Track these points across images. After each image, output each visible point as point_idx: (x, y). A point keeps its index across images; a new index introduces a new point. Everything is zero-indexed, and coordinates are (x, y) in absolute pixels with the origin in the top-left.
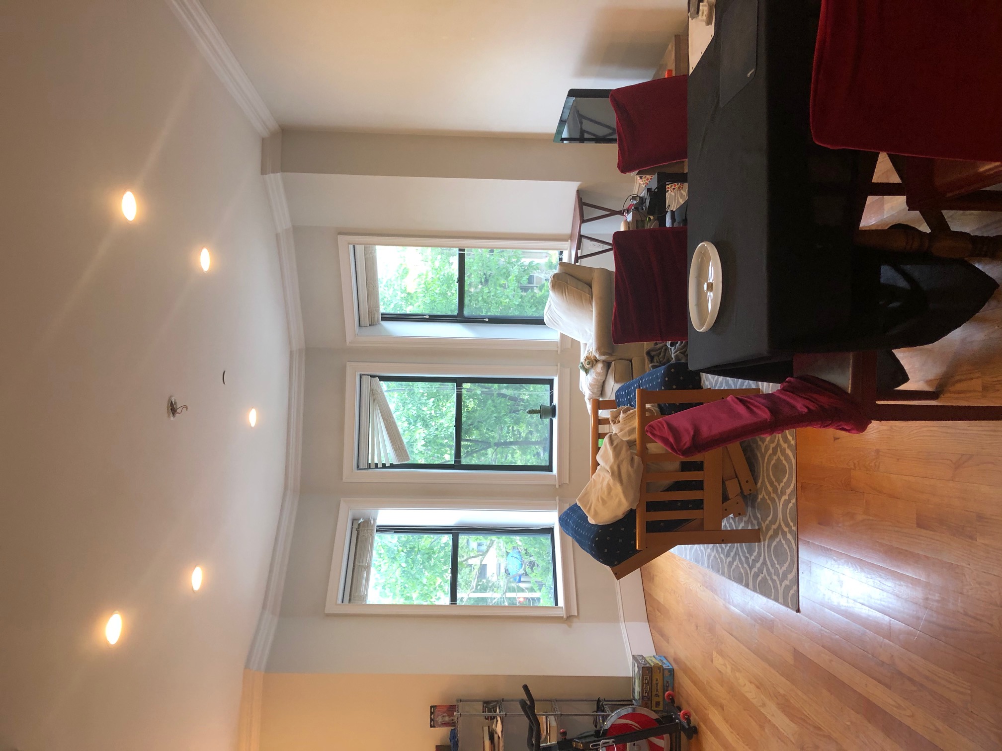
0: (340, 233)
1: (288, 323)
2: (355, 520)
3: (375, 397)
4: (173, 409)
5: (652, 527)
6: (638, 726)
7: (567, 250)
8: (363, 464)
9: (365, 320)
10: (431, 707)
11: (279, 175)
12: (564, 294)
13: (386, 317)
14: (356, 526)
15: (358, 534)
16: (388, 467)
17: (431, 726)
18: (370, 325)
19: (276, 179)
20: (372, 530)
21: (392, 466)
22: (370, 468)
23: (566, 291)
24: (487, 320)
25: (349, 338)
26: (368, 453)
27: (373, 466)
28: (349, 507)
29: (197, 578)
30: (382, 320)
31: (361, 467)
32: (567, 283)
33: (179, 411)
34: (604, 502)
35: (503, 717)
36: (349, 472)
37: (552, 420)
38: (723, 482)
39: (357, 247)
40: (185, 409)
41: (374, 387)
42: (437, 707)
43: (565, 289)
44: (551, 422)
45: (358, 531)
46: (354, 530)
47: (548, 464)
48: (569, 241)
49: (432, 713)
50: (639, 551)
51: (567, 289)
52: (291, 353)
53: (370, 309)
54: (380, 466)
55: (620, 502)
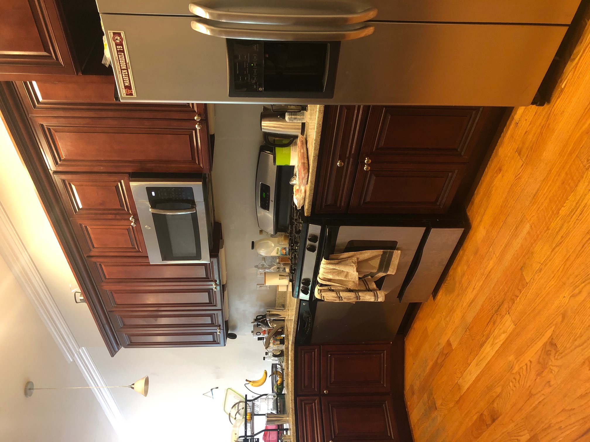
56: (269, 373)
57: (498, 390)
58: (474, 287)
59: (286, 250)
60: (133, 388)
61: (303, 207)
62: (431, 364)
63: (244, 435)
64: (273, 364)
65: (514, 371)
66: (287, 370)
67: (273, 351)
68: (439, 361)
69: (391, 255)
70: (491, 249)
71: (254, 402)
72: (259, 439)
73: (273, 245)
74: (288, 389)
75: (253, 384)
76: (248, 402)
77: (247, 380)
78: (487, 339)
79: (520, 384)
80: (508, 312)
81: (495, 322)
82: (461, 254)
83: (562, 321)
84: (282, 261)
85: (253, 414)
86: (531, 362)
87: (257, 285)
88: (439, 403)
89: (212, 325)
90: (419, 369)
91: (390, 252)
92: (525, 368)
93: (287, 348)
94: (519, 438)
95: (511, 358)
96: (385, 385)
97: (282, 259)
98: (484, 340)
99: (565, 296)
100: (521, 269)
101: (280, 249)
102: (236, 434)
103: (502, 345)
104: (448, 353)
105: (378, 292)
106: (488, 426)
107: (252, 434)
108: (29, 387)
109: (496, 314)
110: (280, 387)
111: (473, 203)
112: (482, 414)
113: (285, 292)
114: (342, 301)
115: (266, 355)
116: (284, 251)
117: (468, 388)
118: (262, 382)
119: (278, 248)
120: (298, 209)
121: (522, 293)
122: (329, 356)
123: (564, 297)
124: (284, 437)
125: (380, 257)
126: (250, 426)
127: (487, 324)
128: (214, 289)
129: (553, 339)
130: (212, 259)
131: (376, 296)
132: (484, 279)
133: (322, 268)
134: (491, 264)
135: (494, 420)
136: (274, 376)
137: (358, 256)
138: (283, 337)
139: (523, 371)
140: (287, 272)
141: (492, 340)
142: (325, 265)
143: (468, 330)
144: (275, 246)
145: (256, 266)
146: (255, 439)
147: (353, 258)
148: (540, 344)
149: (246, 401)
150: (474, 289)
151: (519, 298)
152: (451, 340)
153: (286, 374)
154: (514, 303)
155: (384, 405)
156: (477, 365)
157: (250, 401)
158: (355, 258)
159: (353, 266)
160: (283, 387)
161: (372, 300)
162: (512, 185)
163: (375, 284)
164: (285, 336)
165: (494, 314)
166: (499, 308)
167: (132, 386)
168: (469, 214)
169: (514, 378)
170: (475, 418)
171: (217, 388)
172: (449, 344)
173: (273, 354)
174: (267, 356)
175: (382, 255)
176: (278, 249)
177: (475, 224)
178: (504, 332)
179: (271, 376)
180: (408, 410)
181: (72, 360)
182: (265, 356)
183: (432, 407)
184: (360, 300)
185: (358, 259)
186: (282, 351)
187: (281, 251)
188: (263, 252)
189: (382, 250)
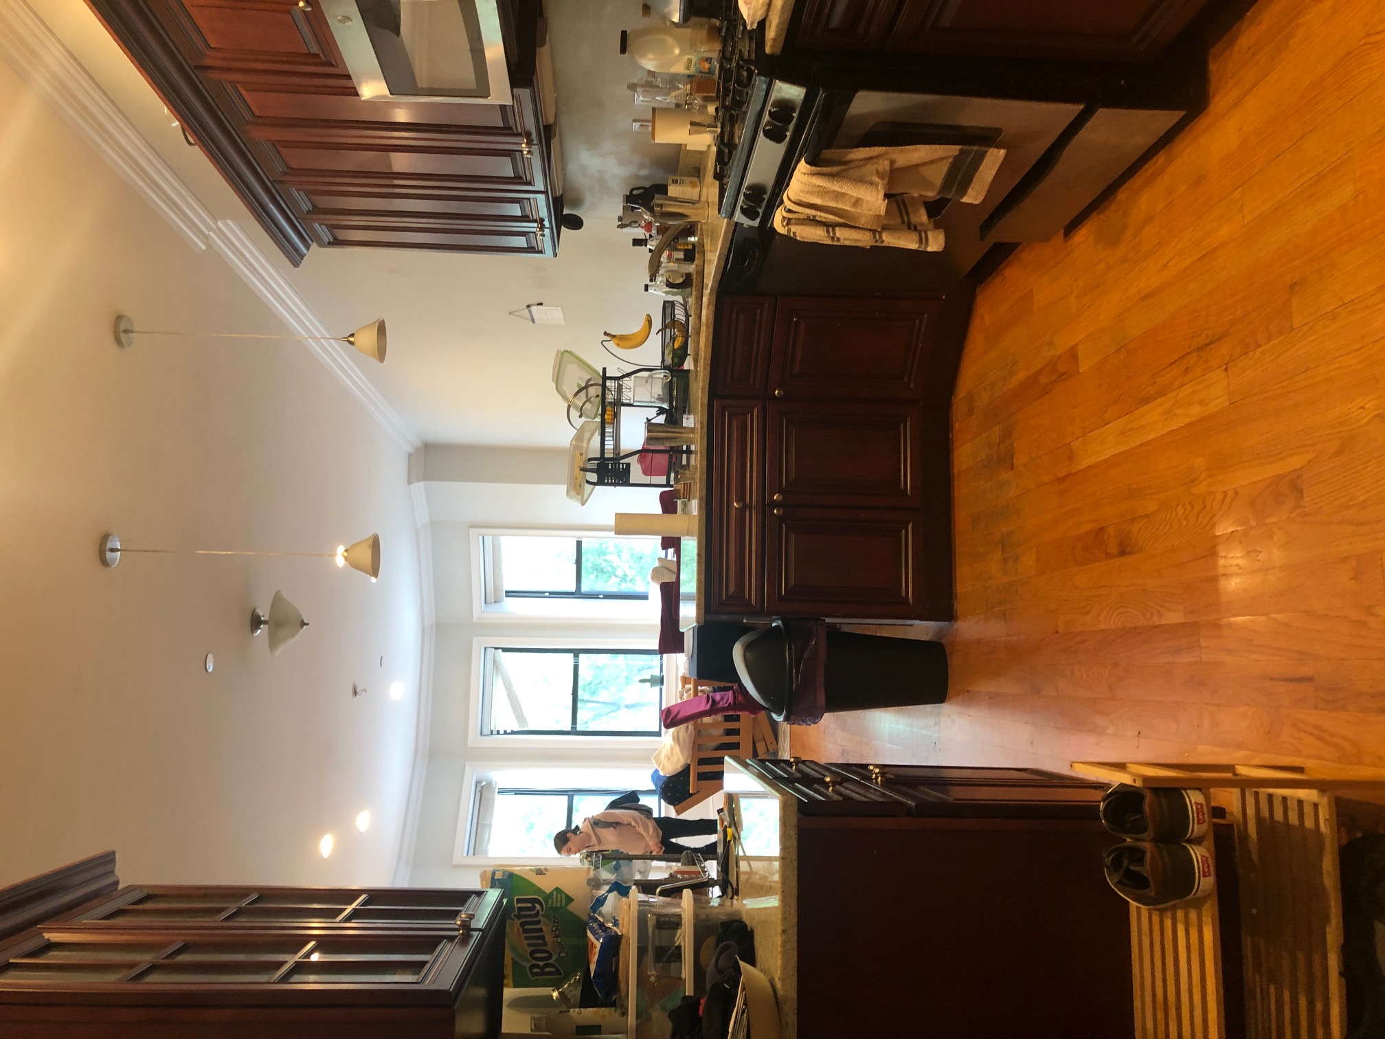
0: (472, 526)
1: (422, 602)
2: (479, 782)
3: (496, 665)
4: (355, 693)
5: (702, 777)
8: (486, 731)
9: (491, 598)
11: (422, 484)
13: (509, 594)
14: (479, 788)
15: (481, 796)
16: (509, 734)
18: (495, 602)
19: (419, 487)
20: (494, 792)
21: (513, 733)
22: (492, 734)
24: (602, 596)
25: (476, 615)
26: (491, 721)
27: (495, 732)
28: (473, 771)
30: (506, 597)
31: (484, 733)
32: (663, 575)
33: (360, 693)
34: (669, 759)
36: (474, 739)
38: (754, 743)
39: (486, 538)
40: (364, 692)
41: (498, 659)
44: (661, 690)
45: (481, 793)
46: (478, 792)
47: (657, 730)
50: (692, 795)
52: (424, 629)
53: (495, 588)
54: (502, 732)
55: (678, 758)
56: (657, 324)
57: (1151, 506)
58: (1168, 262)
59: (710, 63)
60: (352, 343)
61: (762, 24)
62: (1022, 375)
63: (599, 456)
64: (665, 302)
65: (1195, 491)
66: (697, 321)
67: (668, 274)
68: (1044, 380)
69: (980, 158)
70: (1236, 195)
71: (621, 383)
72: (629, 464)
73: (677, 51)
74: (696, 361)
75: (619, 342)
76: (608, 383)
77: (606, 334)
78: (1161, 393)
79: (1200, 520)
80: (1225, 366)
81: (1189, 370)
82: (1160, 162)
83: (1337, 454)
84: (698, 91)
85: (618, 403)
86: (1236, 493)
87: (635, 121)
88: (1020, 460)
89: (525, 218)
90: (994, 371)
91: (976, 152)
92: (1219, 496)
93: (701, 273)
94: (1162, 610)
95: (1200, 462)
96: (912, 386)
97: (699, 82)
98: (1152, 392)
99: (1366, 406)
100: (1293, 286)
101: (694, 59)
102: (582, 454)
103: (1188, 425)
104: (1065, 373)
105: (930, 234)
106: (1108, 556)
107: (616, 455)
108: (122, 327)
109: (1195, 354)
110: (679, 352)
111: (1233, 40)
112: (1102, 530)
113: (701, 153)
114: (839, 244)
115: (651, 281)
116: (707, 65)
117: (1090, 467)
118: (640, 339)
119: (690, 57)
120: (748, 28)
121: (1271, 343)
122: (795, 319)
123: (1364, 408)
124: (682, 476)
125: (951, 160)
126: (611, 430)
127: (1171, 364)
128: (525, 152)
129: (1301, 476)
130: (517, 91)
131: (923, 240)
132: (1196, 257)
133: (798, 181)
134: (1225, 231)
135: (1122, 553)
136: (668, 331)
137: (893, 156)
138: (693, 245)
139: (1213, 500)
140: (710, 113)
141: (1172, 403)
142: (806, 176)
143: (1123, 349)
144: (682, 53)
145: (632, 84)
146: (621, 465)
147: (881, 162)
148: (1271, 471)
149: (605, 378)
150: (1165, 266)
151: (1261, 349)
152: (1080, 348)
153: (694, 329)
154: (1246, 353)
155: (902, 426)
156: (1122, 433)
157: (611, 378)
158: (887, 163)
159: (877, 185)
160: (685, 355)
161: (914, 246)
162: (1349, 54)
163: (925, 213)
164: (697, 238)
165: (1193, 352)
166: (1207, 345)
167: (352, 339)
168: (1212, 67)
169: (1190, 503)
170: (1087, 527)
171: (541, 304)
172: (1073, 354)
173: (667, 280)
174: (654, 283)
175: (956, 158)
176: (690, 61)
177: (1218, 103)
178: (1201, 403)
179: (660, 333)
180: (953, 436)
181: (204, 248)
182: (650, 283)
183: (1005, 460)
184: (883, 245)
185: (892, 162)
186: (688, 276)
187: (697, 65)
188: (649, 63)
189: (958, 147)
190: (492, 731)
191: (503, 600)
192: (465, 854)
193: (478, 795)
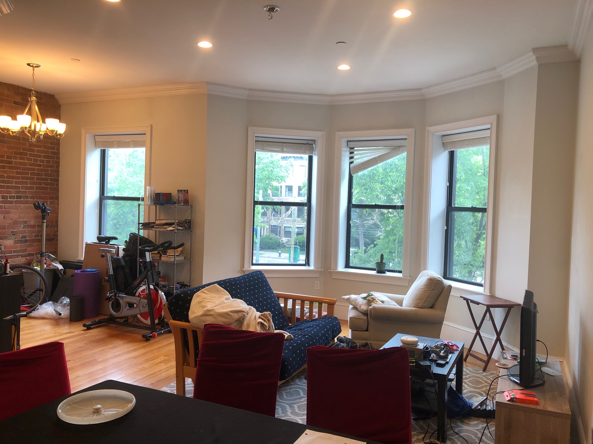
0: (498, 116)
2: (314, 142)
3: (396, 150)
6: (157, 308)
7: (484, 292)
8: (351, 144)
9: (447, 140)
10: (188, 190)
12: (425, 287)
13: (452, 155)
14: (310, 142)
15: (305, 144)
17: (178, 190)
19: (533, 61)
20: (310, 153)
22: (350, 149)
23: (427, 289)
25: (431, 129)
26: (357, 147)
28: (319, 137)
29: (205, 44)
30: (449, 152)
31: (349, 143)
35: (174, 231)
37: (375, 270)
39: (489, 131)
41: (402, 149)
42: (187, 194)
43: (428, 288)
44: (373, 270)
45: (307, 144)
46: (308, 141)
47: (351, 265)
48: (489, 294)
49: (184, 190)
51: (428, 290)
52: (420, 89)
53: (453, 142)
54: (352, 155)
190: (353, 149)
191: (445, 150)
192: (256, 135)
193: (305, 142)
